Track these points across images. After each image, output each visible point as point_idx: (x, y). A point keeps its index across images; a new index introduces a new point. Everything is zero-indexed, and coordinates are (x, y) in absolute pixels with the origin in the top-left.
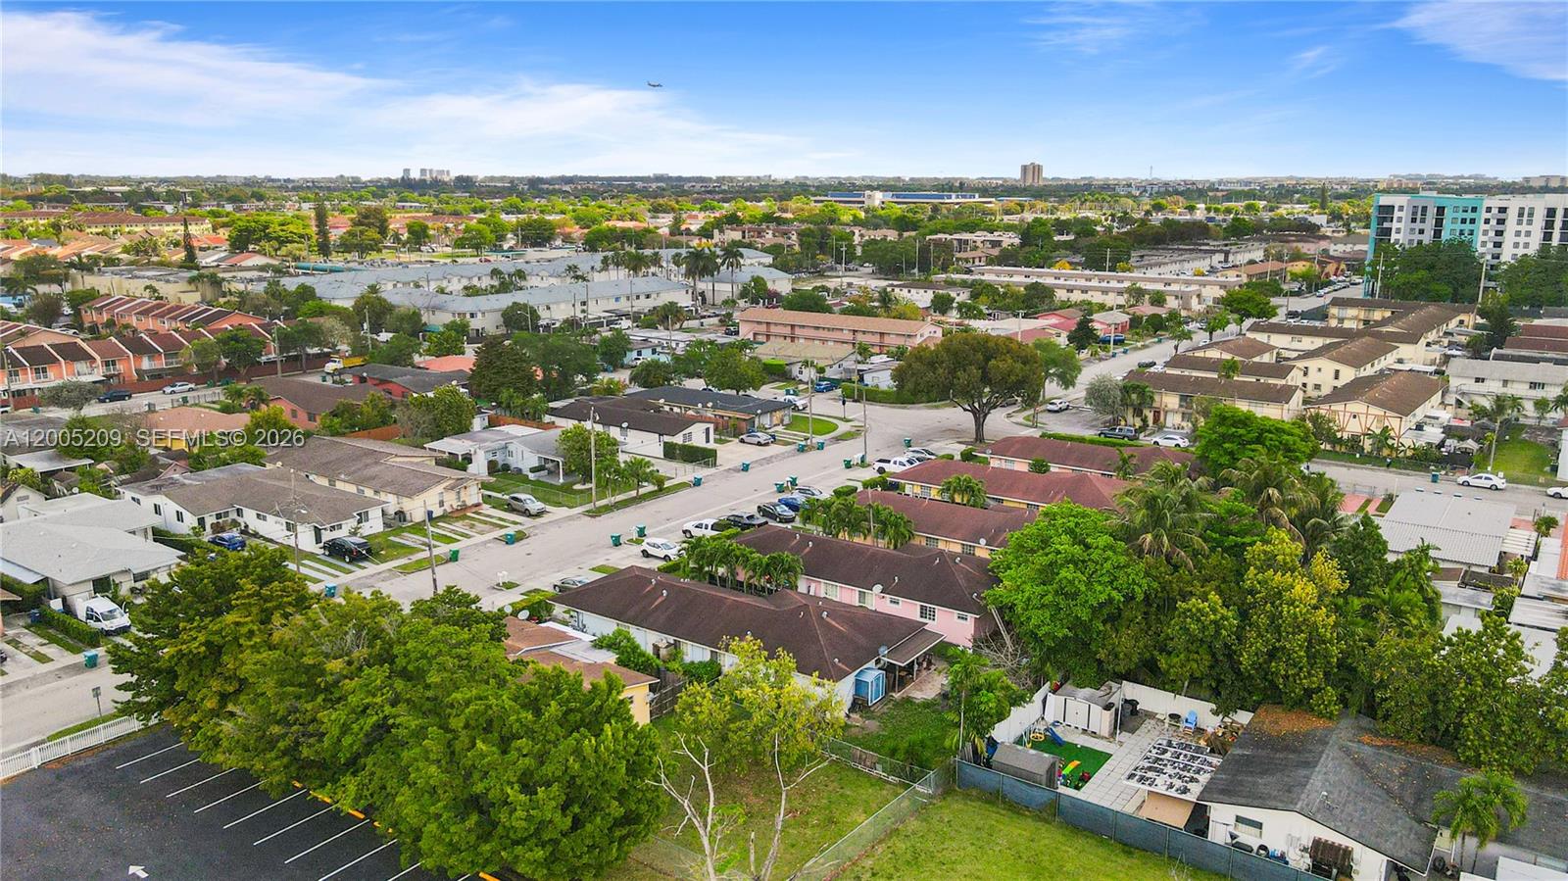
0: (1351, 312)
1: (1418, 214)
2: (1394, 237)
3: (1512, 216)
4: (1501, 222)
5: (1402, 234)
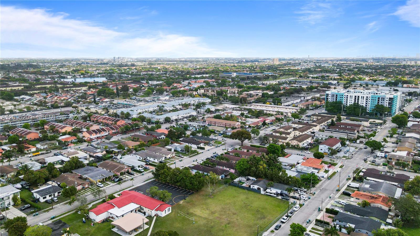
1: (333, 96)
4: (347, 98)
5: (330, 99)
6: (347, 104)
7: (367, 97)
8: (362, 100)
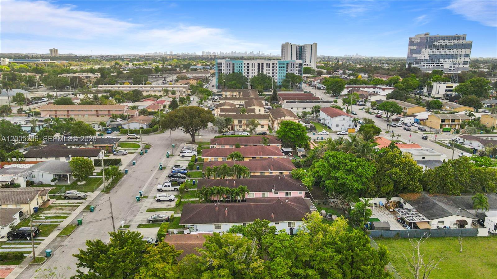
0: (228, 93)
1: (228, 65)
2: (223, 71)
3: (250, 65)
4: (248, 67)
5: (225, 71)
6: (248, 76)
7: (273, 64)
8: (268, 69)
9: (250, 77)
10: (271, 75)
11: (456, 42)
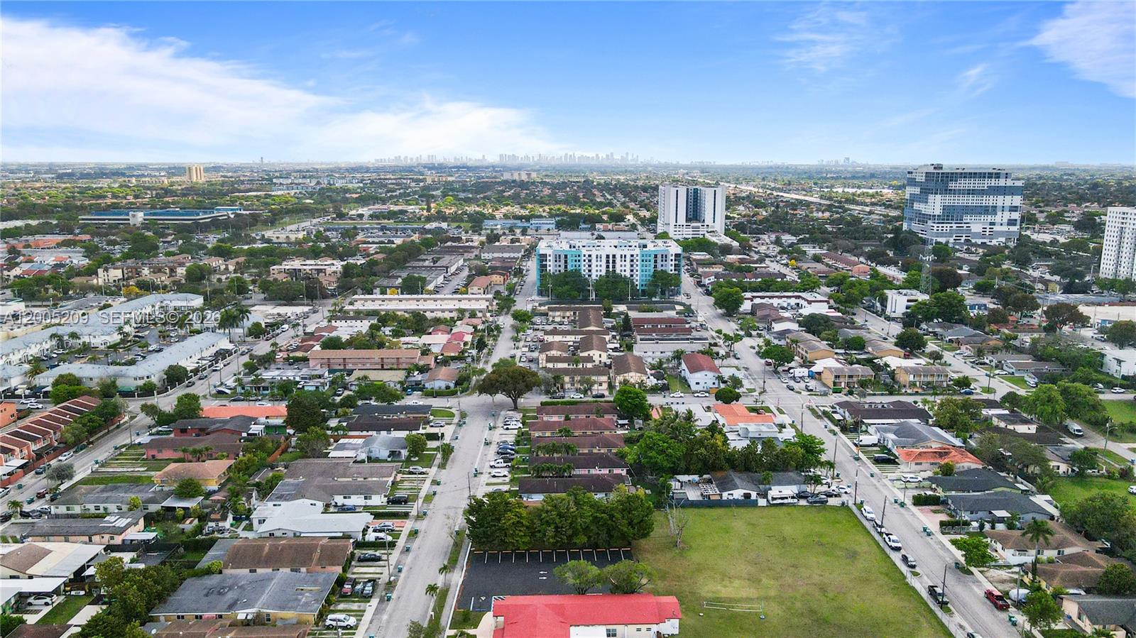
0: (558, 313)
1: (557, 258)
2: (548, 268)
4: (590, 261)
5: (551, 267)
6: (589, 276)
7: (632, 256)
8: (623, 263)
9: (594, 277)
10: (628, 274)
11: (993, 182)
